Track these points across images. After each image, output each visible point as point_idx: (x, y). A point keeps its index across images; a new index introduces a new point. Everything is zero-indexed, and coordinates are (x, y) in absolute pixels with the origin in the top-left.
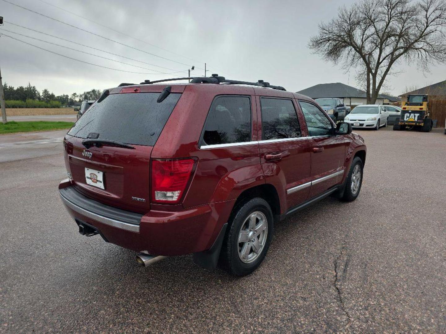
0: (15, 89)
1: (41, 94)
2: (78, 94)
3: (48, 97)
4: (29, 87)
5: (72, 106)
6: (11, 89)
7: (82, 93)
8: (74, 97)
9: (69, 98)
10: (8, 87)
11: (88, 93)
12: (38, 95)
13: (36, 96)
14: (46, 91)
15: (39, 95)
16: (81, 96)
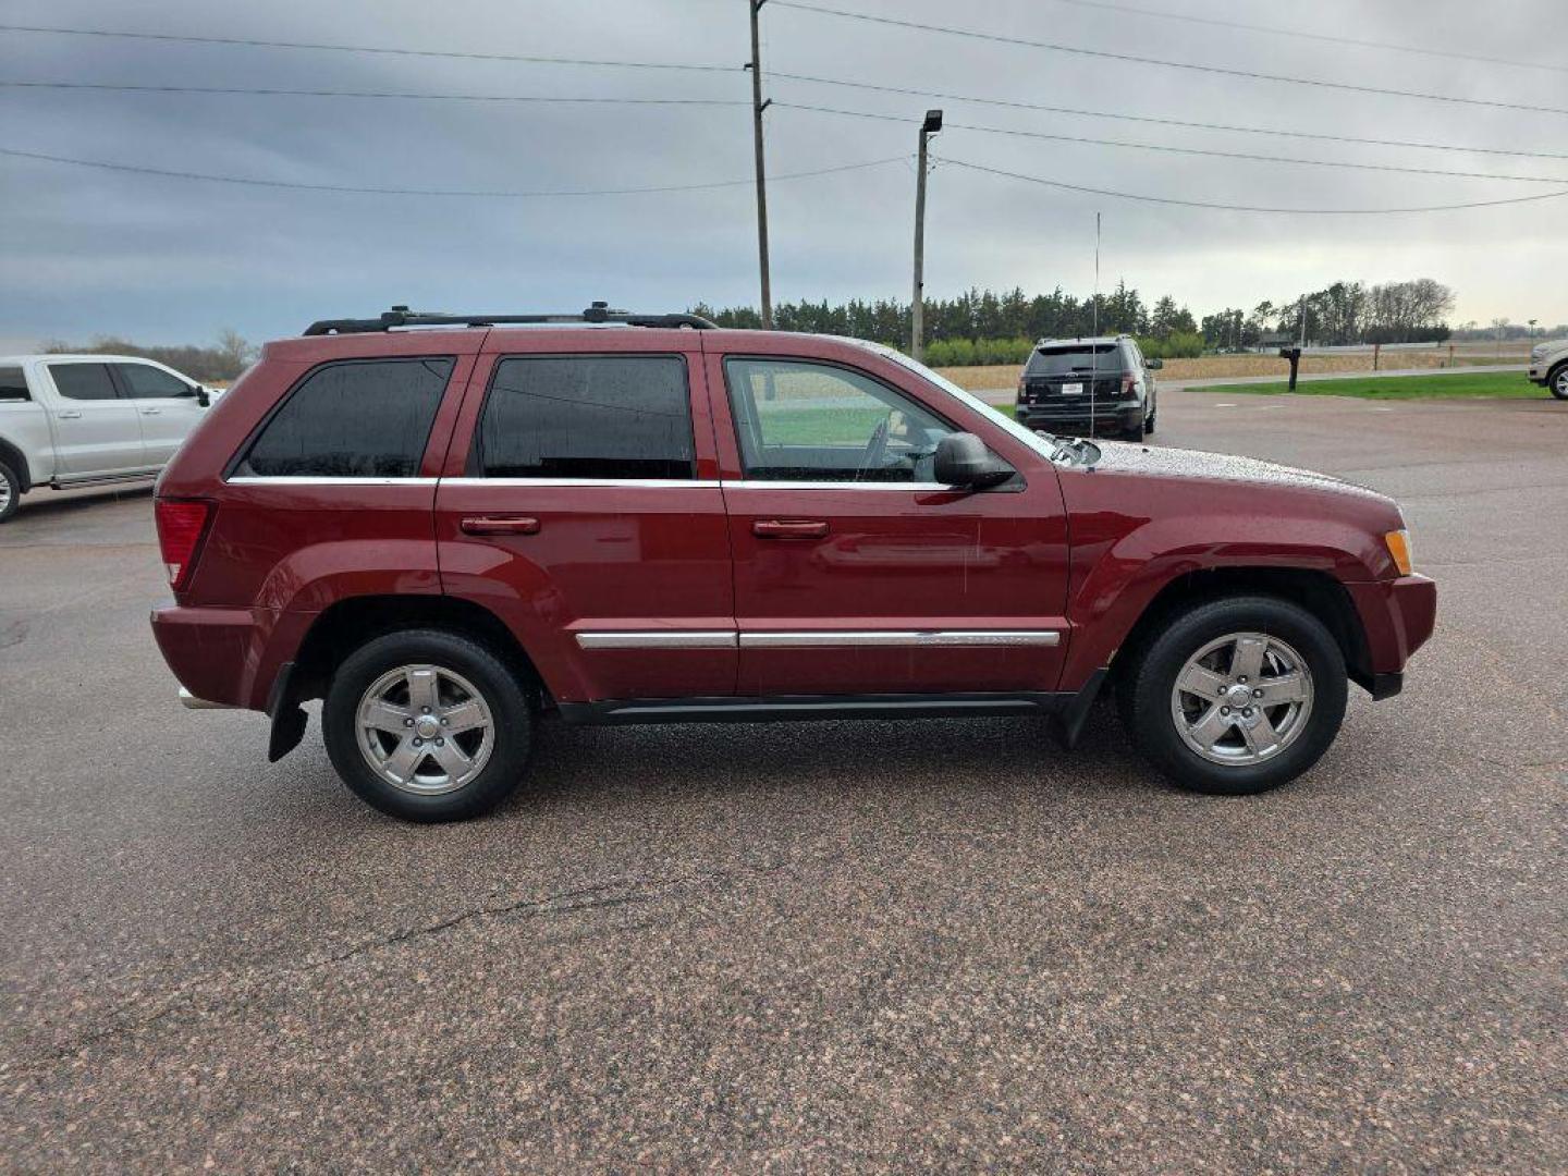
0: (1081, 303)
1: (1150, 315)
2: (1277, 304)
3: (1170, 322)
4: (1119, 293)
5: (1250, 349)
6: (1071, 303)
7: (1292, 299)
8: (1260, 315)
9: (1244, 320)
10: (1062, 301)
11: (1315, 298)
12: (1142, 318)
13: (1135, 320)
14: (1166, 303)
15: (1145, 317)
16: (1287, 310)
